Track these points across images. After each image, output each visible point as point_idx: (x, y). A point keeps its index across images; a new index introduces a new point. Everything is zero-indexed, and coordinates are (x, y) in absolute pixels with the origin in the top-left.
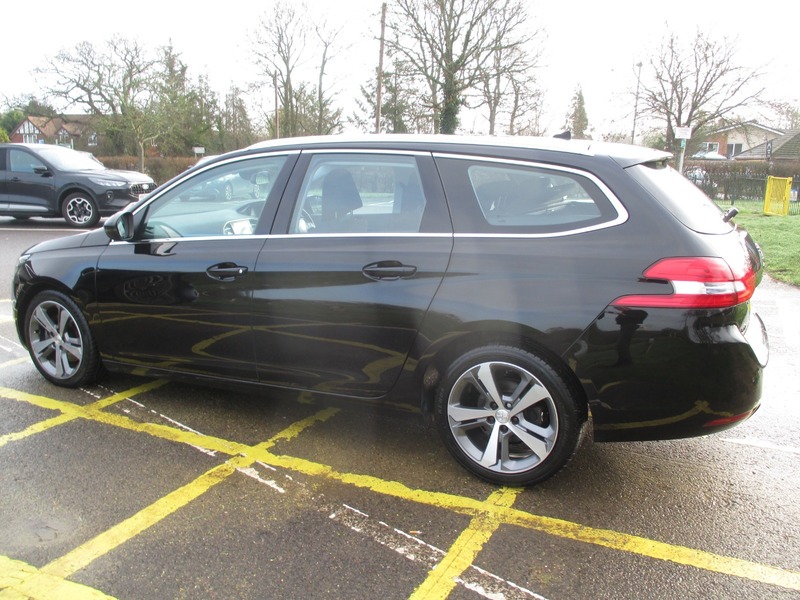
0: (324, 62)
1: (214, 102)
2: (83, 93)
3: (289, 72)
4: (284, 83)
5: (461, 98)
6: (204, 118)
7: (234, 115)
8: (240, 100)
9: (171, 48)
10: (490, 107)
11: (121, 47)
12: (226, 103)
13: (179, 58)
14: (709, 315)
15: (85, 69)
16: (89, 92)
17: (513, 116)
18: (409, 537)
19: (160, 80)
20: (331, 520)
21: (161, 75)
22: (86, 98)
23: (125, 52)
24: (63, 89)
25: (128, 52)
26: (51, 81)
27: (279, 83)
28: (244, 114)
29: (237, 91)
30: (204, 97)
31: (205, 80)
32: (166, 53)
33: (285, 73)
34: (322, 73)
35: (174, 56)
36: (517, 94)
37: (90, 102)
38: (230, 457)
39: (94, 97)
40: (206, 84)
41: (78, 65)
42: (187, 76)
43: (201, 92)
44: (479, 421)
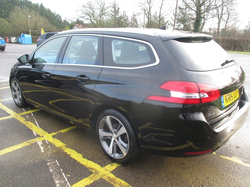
0: (162, 5)
1: (128, 19)
2: (89, 17)
3: (150, 8)
4: (148, 12)
5: (202, 16)
6: (124, 24)
7: (134, 23)
8: (136, 18)
9: (115, 3)
10: (219, 19)
11: (100, 3)
12: (131, 19)
13: (117, 5)
14: (189, 107)
15: (89, 10)
16: (90, 17)
17: (227, 23)
18: (65, 177)
19: (111, 12)
20: (47, 165)
21: (111, 11)
22: (89, 18)
23: (101, 4)
24: (83, 16)
25: (102, 4)
26: (80, 14)
27: (147, 13)
28: (137, 23)
29: (135, 15)
30: (125, 17)
31: (125, 12)
32: (114, 4)
33: (148, 9)
34: (161, 9)
35: (116, 5)
36: (229, 15)
37: (91, 20)
38: (40, 136)
39: (92, 18)
40: (125, 13)
41: (88, 9)
42: (120, 11)
43: (124, 16)
44: (108, 137)
